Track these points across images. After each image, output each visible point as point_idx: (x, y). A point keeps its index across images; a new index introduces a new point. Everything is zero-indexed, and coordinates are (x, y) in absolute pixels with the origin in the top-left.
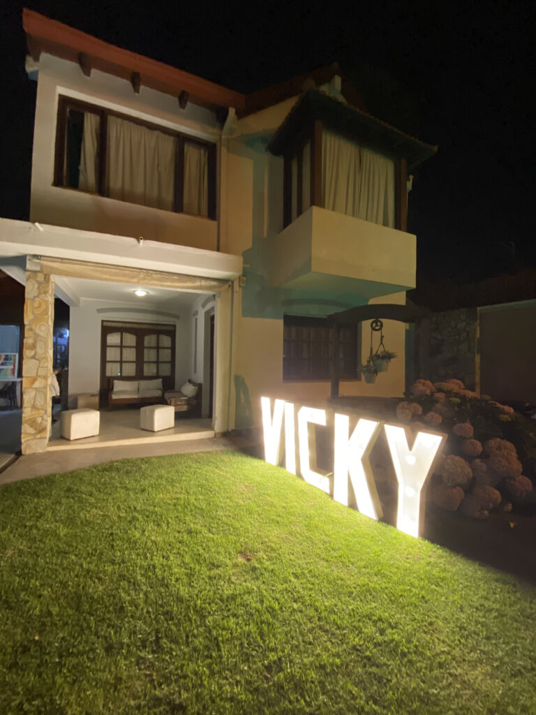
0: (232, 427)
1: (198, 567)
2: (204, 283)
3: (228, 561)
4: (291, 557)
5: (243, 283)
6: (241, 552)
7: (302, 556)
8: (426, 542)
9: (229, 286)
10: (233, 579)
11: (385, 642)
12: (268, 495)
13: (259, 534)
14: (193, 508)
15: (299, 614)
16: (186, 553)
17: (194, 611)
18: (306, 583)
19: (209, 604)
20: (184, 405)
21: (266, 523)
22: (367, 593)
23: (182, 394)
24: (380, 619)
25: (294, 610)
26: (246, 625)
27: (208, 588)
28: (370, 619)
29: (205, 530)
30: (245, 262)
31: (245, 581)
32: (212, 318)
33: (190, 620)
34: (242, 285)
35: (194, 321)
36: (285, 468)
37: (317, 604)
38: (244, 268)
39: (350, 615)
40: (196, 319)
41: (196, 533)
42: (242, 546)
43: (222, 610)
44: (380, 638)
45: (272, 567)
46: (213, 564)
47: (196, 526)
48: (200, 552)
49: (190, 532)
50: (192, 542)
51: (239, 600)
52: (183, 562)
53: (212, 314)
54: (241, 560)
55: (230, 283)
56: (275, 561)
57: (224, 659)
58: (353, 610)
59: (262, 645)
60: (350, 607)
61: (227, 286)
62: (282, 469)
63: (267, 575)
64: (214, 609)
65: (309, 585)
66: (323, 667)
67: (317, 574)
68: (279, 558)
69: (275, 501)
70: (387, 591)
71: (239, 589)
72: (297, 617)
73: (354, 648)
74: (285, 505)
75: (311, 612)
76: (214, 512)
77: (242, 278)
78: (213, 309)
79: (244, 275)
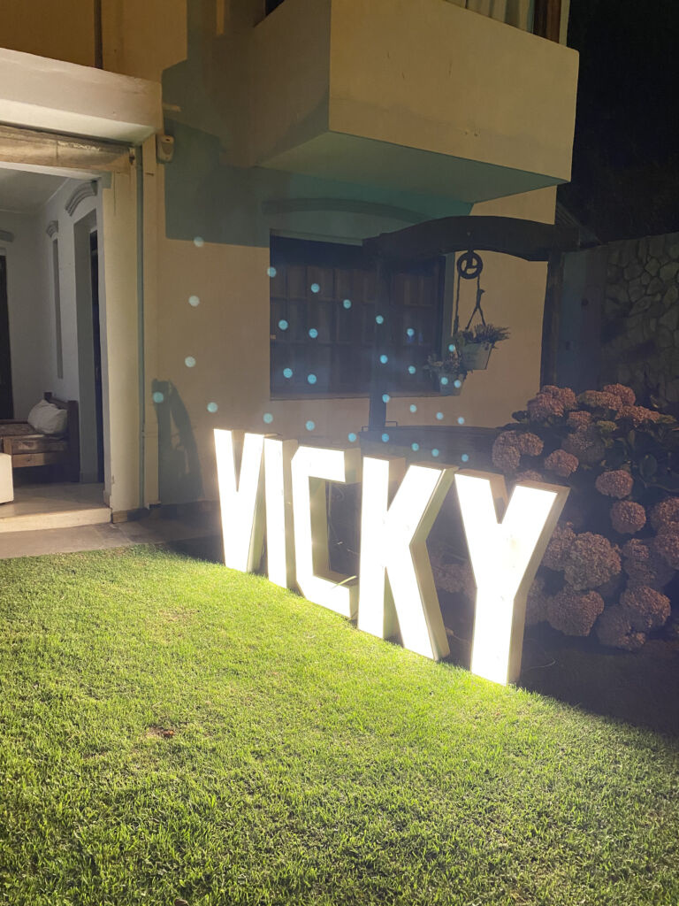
0: (152, 497)
1: (60, 754)
2: (64, 149)
3: (125, 741)
4: (255, 727)
5: (166, 152)
6: (154, 726)
7: (277, 724)
8: (520, 690)
9: (132, 158)
10: (133, 768)
11: (403, 839)
12: (222, 626)
13: (194, 693)
14: (56, 656)
15: (256, 811)
16: (38, 732)
17: (49, 820)
18: (277, 765)
19: (81, 809)
20: (37, 452)
21: (211, 675)
22: (388, 772)
23: (33, 428)
24: (402, 809)
25: (246, 805)
26: (151, 833)
27: (80, 784)
28: (383, 810)
29: (79, 694)
30: (167, 97)
31: (157, 770)
32: (94, 240)
33: (41, 834)
34: (163, 155)
35: (51, 249)
36: (267, 576)
37: (290, 794)
38: (165, 111)
39: (349, 806)
40: (56, 242)
41: (61, 698)
42: (156, 715)
43: (108, 815)
44: (394, 834)
45: (214, 744)
46: (94, 747)
47: (61, 687)
48: (68, 730)
49: (47, 697)
50: (50, 714)
51: (141, 798)
52: (31, 748)
53: (92, 231)
54: (152, 737)
55: (133, 151)
56: (220, 734)
57: (105, 884)
58: (356, 799)
59: (179, 860)
60: (351, 795)
61: (125, 158)
62: (259, 578)
63: (200, 757)
64: (90, 815)
65: (281, 766)
66: (285, 882)
67: (299, 750)
68: (229, 730)
69: (235, 636)
70: (423, 767)
71: (144, 782)
72: (249, 814)
73: (347, 852)
74: (254, 642)
75: (278, 807)
76: (102, 661)
77: (164, 139)
78: (92, 217)
79: (168, 131)
